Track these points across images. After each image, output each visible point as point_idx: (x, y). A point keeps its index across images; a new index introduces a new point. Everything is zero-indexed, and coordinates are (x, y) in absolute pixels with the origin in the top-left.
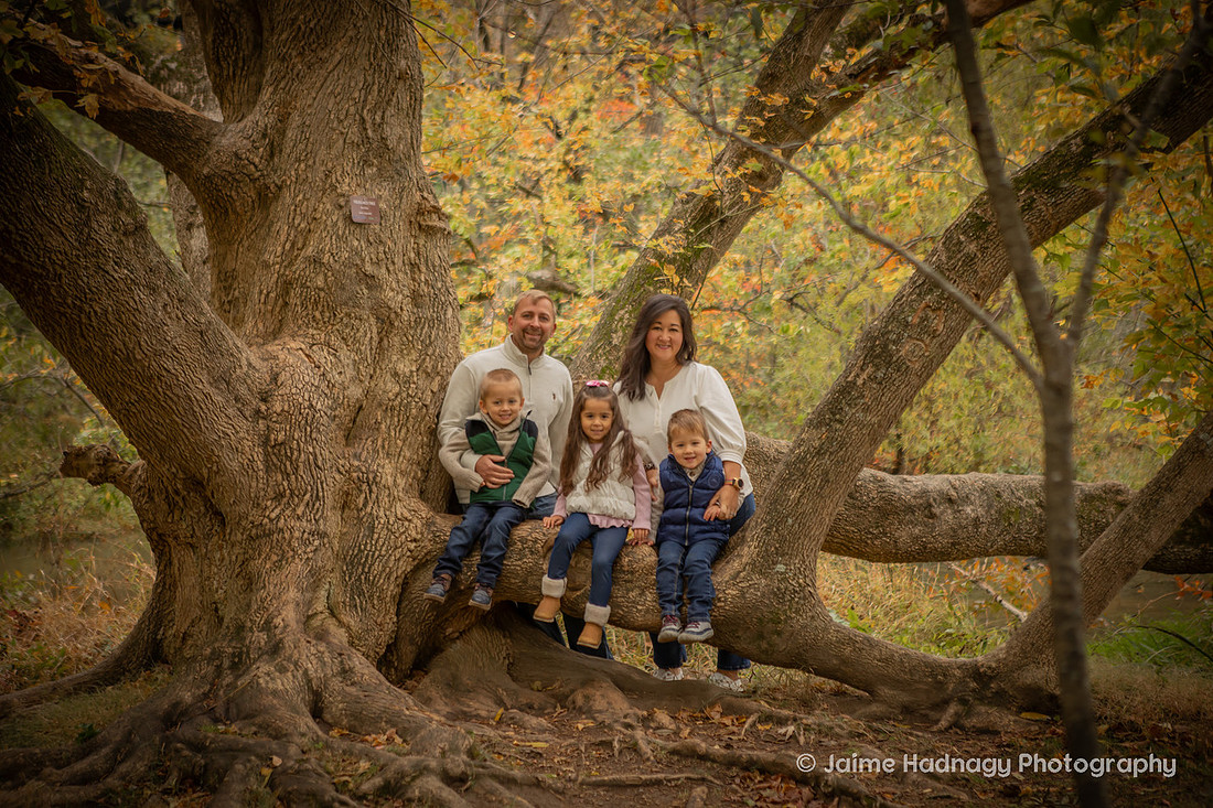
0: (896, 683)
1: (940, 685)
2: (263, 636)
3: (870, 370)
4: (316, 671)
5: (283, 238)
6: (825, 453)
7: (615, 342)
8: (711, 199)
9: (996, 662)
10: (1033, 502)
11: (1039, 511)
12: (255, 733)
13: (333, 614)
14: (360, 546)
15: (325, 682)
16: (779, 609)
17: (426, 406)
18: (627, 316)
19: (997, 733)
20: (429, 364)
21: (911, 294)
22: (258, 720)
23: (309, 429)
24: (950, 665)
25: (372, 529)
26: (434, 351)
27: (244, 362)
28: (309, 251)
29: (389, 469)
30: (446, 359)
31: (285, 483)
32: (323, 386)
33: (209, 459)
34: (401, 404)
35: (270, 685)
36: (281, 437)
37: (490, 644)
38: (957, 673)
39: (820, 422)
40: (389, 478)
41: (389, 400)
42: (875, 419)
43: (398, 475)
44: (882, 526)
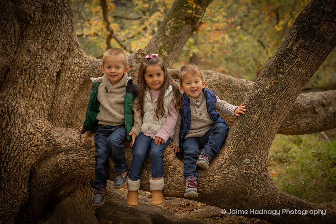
3: (301, 41)
6: (273, 92)
7: (167, 34)
16: (246, 186)
17: (47, 68)
18: (172, 23)
20: (49, 45)
25: (10, 141)
26: (53, 37)
29: (23, 105)
34: (31, 67)
37: (85, 199)
39: (270, 74)
40: (23, 110)
41: (24, 65)
42: (304, 71)
43: (30, 108)
44: (292, 119)
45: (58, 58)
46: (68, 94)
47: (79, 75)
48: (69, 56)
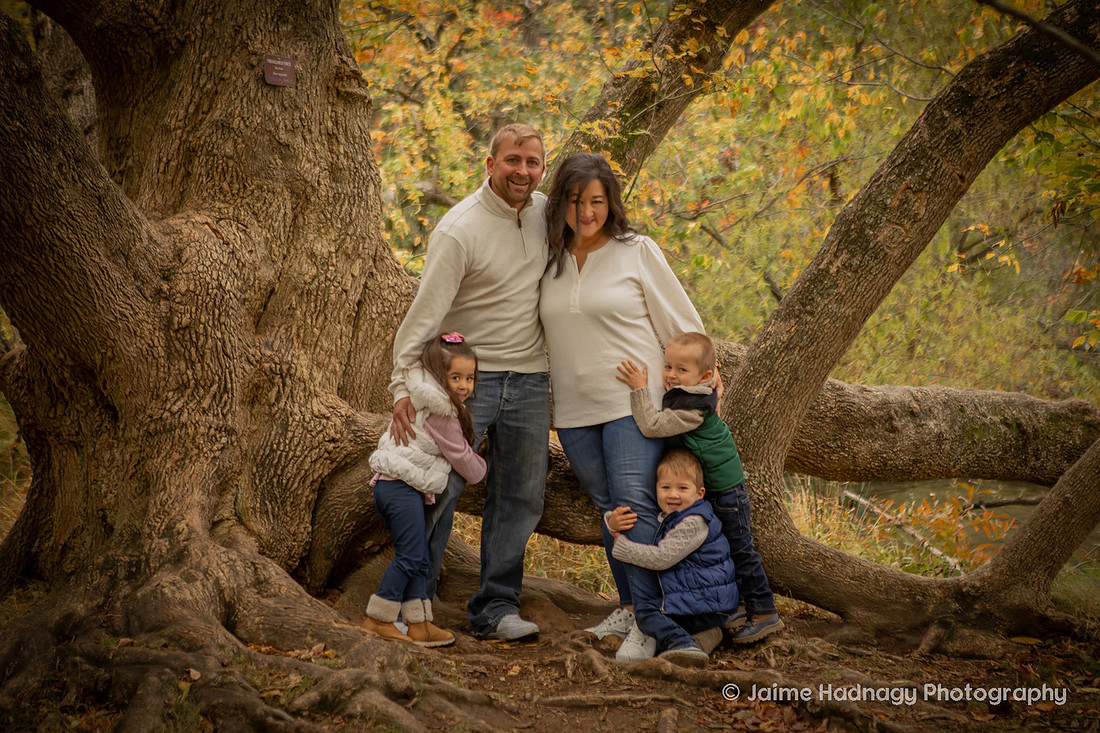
0: (870, 604)
1: (919, 606)
2: (165, 544)
3: (844, 257)
4: (228, 581)
5: (186, 100)
6: (794, 348)
8: (647, 82)
9: (981, 580)
10: (997, 419)
11: (1003, 429)
12: (165, 646)
13: (240, 521)
14: (272, 444)
15: (238, 593)
17: (346, 291)
19: (984, 657)
20: (349, 244)
21: (890, 174)
22: (168, 631)
23: (217, 312)
24: (929, 584)
25: (285, 427)
26: (355, 231)
27: (144, 235)
28: (217, 114)
29: (304, 360)
30: (368, 240)
31: (190, 373)
32: (233, 265)
33: (103, 343)
34: (318, 288)
35: (177, 595)
36: (185, 320)
38: (938, 593)
39: (789, 314)
40: (305, 370)
41: (305, 283)
42: (849, 312)
43: (315, 367)
44: (840, 439)
45: (363, 272)
46: (376, 348)
47: (398, 312)
48: (374, 271)
